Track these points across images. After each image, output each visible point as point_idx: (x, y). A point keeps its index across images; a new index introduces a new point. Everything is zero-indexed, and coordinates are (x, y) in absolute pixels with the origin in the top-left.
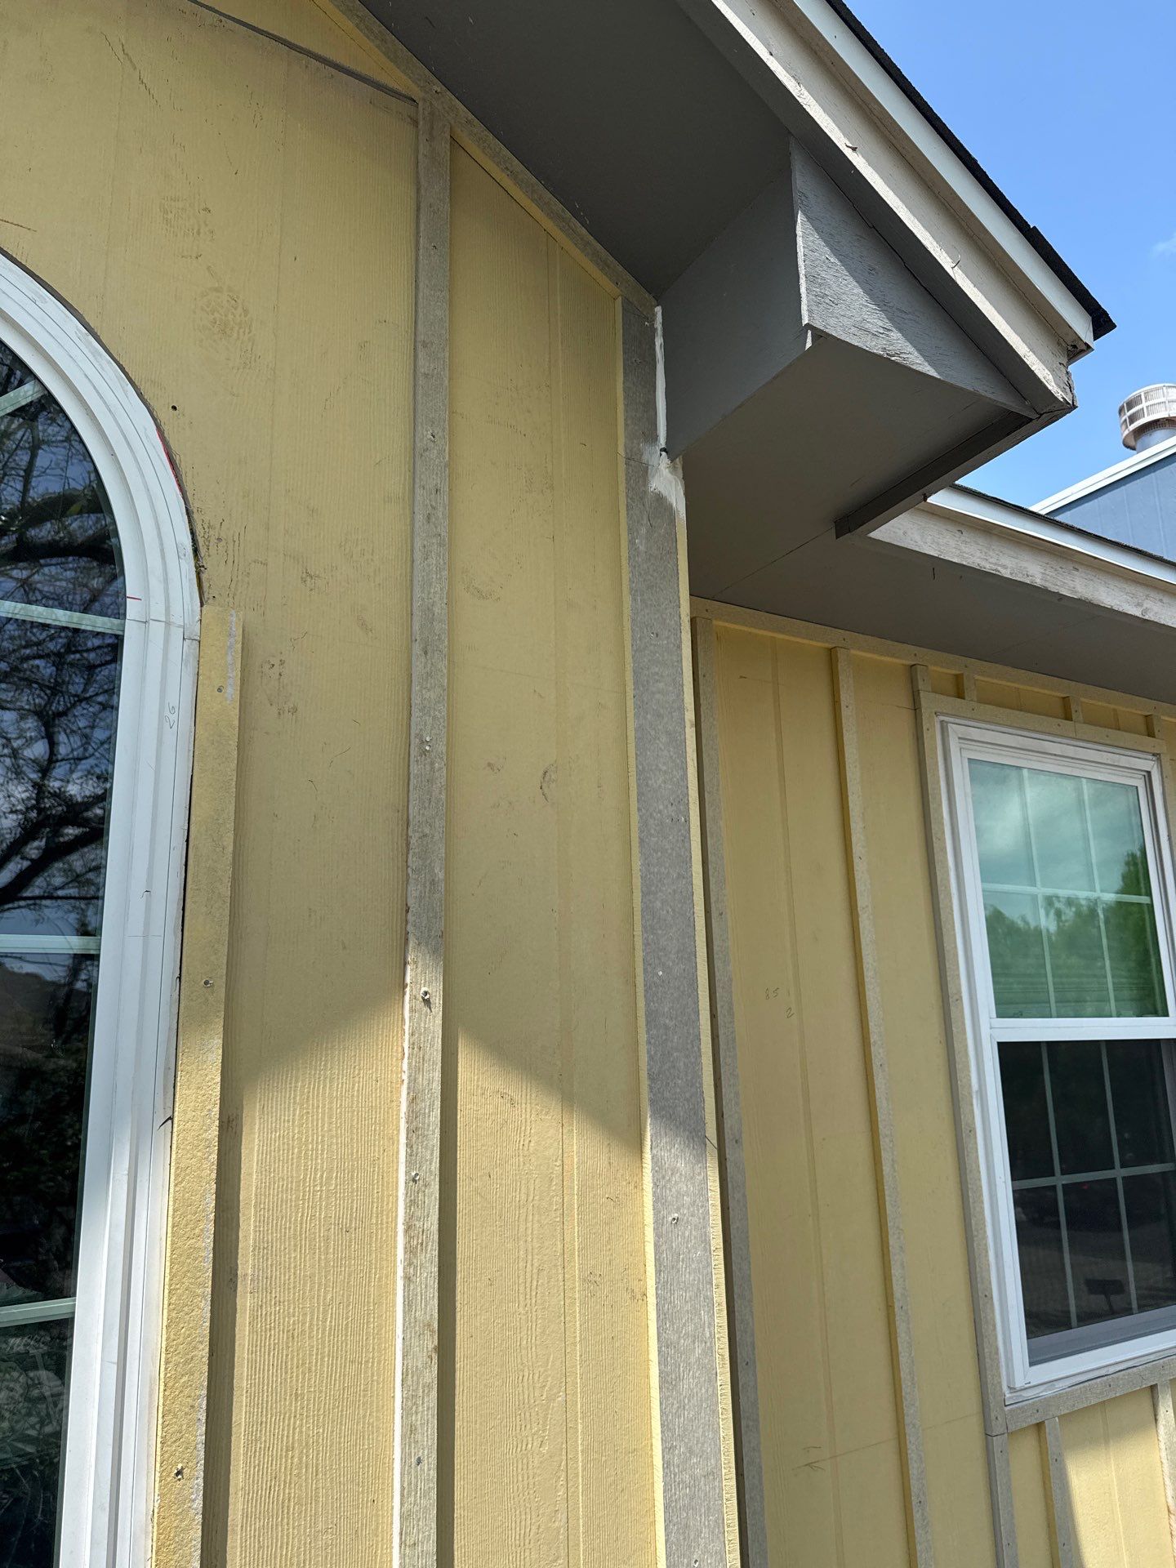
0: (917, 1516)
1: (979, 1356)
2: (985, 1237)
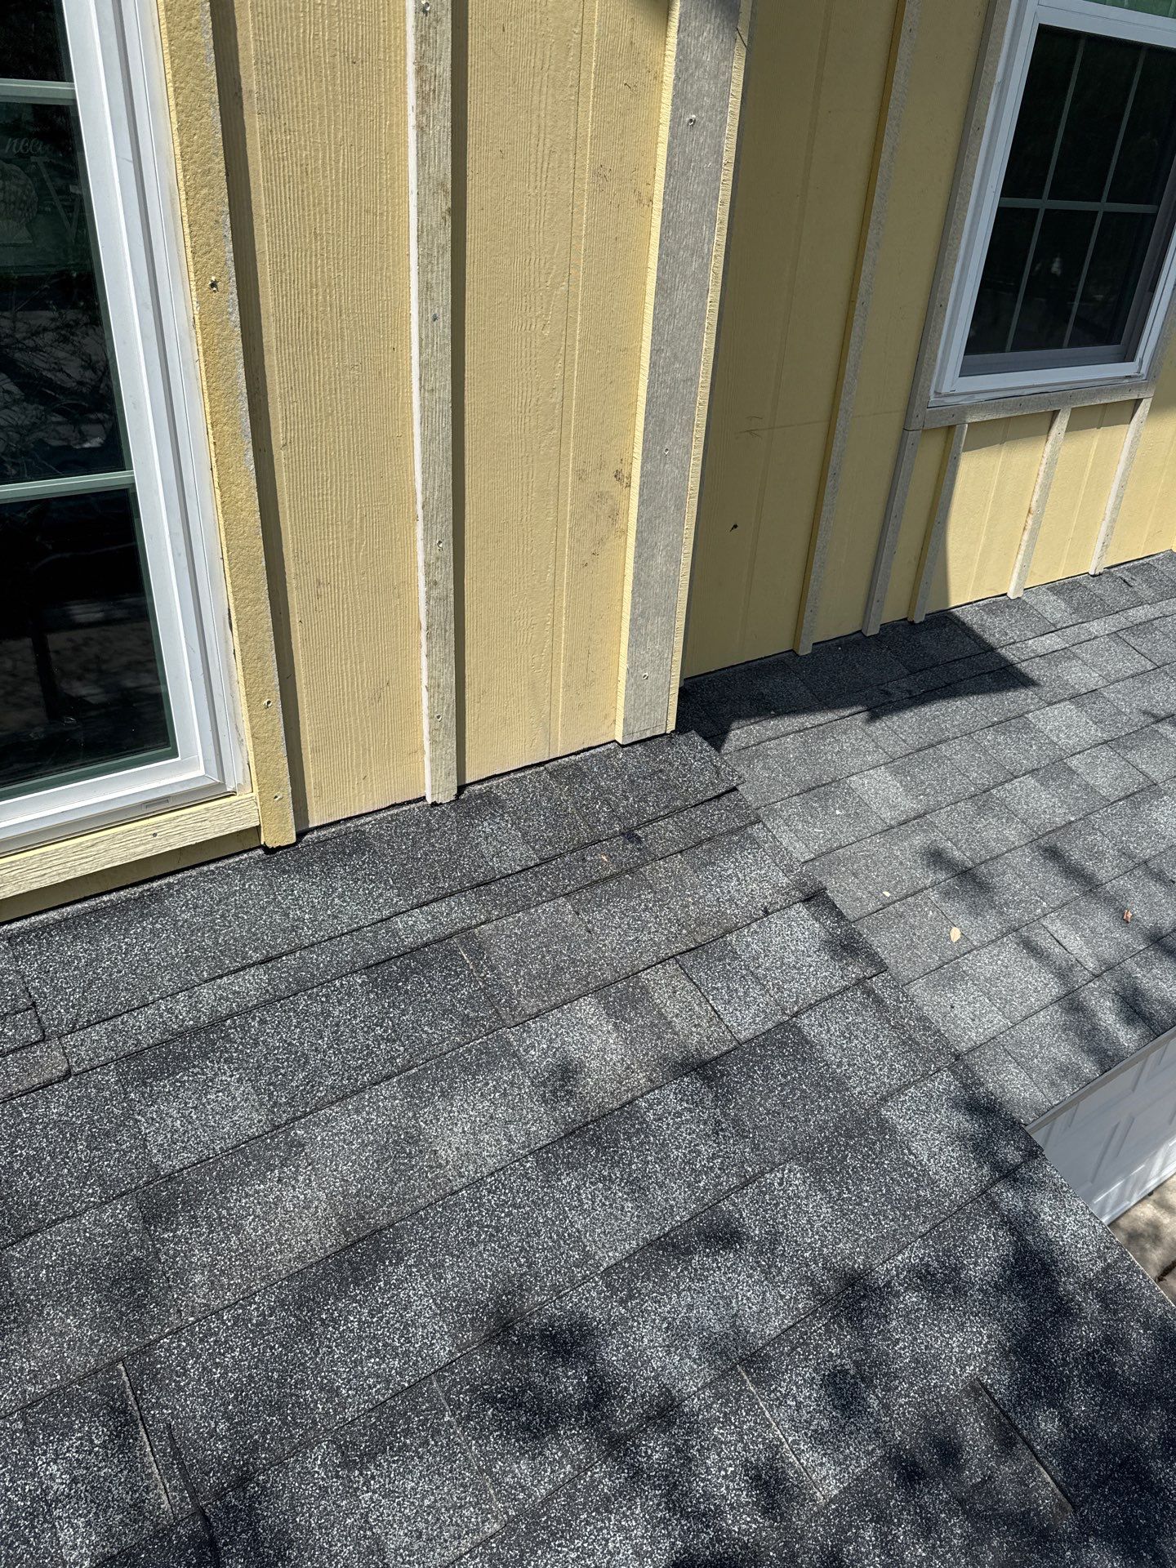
0: (829, 484)
1: (918, 360)
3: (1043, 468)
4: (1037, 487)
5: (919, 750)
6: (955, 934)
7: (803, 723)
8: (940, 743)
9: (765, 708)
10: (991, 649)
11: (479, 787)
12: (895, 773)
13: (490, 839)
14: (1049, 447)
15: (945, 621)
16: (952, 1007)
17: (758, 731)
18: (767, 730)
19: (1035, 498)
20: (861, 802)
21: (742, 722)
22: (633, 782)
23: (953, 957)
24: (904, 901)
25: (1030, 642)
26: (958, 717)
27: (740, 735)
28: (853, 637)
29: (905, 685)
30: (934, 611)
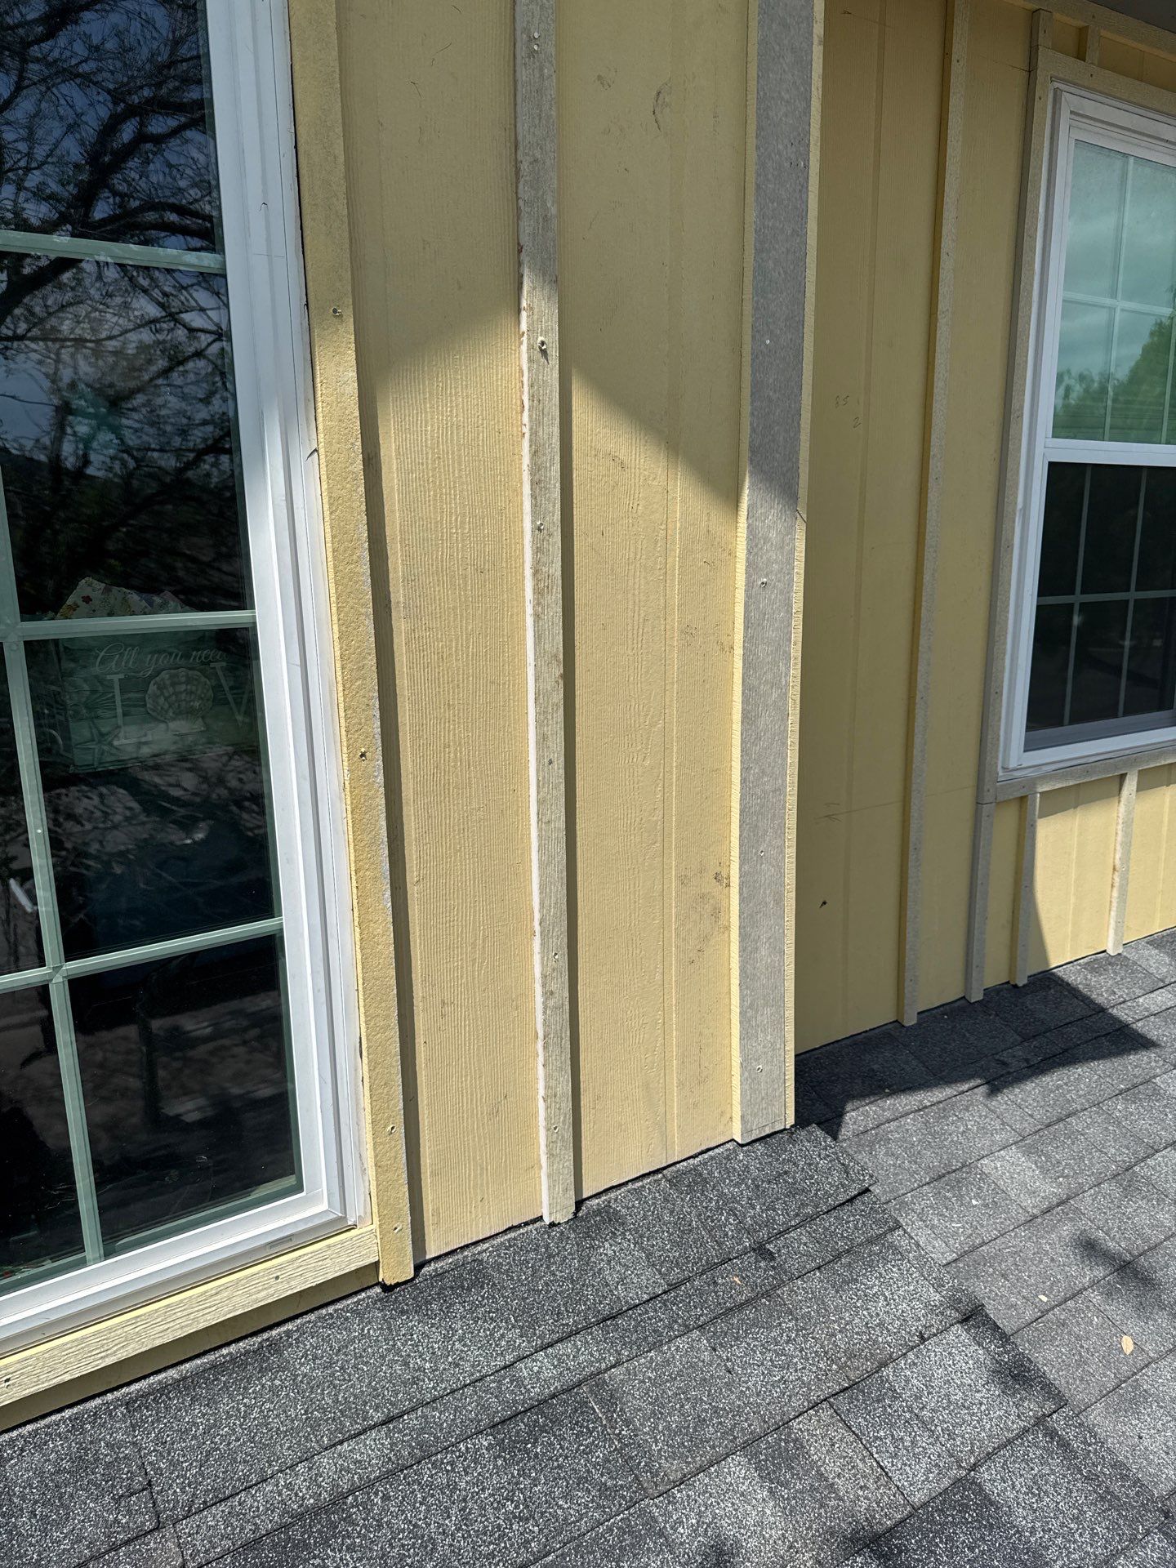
1: (982, 744)
2: (1005, 643)
3: (1120, 827)
4: (1118, 847)
5: (1049, 1126)
6: (1128, 1344)
7: (921, 1101)
8: (1068, 1116)
9: (880, 1086)
10: (1101, 1010)
11: (597, 1201)
12: (1028, 1152)
13: (613, 1263)
14: (1122, 808)
15: (1047, 981)
16: (1140, 1438)
17: (875, 1112)
18: (884, 1111)
19: (1118, 856)
20: (997, 1190)
21: (857, 1103)
22: (757, 1187)
23: (1130, 1374)
24: (1063, 1306)
25: (1141, 1000)
26: (1082, 1086)
27: (857, 1117)
28: (958, 1003)
29: (1020, 1054)
30: (1035, 972)
